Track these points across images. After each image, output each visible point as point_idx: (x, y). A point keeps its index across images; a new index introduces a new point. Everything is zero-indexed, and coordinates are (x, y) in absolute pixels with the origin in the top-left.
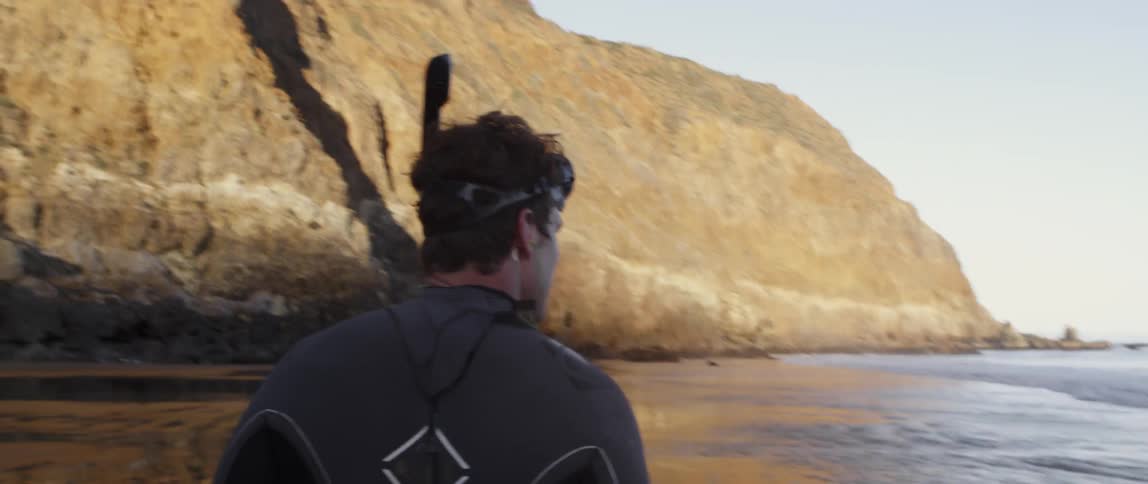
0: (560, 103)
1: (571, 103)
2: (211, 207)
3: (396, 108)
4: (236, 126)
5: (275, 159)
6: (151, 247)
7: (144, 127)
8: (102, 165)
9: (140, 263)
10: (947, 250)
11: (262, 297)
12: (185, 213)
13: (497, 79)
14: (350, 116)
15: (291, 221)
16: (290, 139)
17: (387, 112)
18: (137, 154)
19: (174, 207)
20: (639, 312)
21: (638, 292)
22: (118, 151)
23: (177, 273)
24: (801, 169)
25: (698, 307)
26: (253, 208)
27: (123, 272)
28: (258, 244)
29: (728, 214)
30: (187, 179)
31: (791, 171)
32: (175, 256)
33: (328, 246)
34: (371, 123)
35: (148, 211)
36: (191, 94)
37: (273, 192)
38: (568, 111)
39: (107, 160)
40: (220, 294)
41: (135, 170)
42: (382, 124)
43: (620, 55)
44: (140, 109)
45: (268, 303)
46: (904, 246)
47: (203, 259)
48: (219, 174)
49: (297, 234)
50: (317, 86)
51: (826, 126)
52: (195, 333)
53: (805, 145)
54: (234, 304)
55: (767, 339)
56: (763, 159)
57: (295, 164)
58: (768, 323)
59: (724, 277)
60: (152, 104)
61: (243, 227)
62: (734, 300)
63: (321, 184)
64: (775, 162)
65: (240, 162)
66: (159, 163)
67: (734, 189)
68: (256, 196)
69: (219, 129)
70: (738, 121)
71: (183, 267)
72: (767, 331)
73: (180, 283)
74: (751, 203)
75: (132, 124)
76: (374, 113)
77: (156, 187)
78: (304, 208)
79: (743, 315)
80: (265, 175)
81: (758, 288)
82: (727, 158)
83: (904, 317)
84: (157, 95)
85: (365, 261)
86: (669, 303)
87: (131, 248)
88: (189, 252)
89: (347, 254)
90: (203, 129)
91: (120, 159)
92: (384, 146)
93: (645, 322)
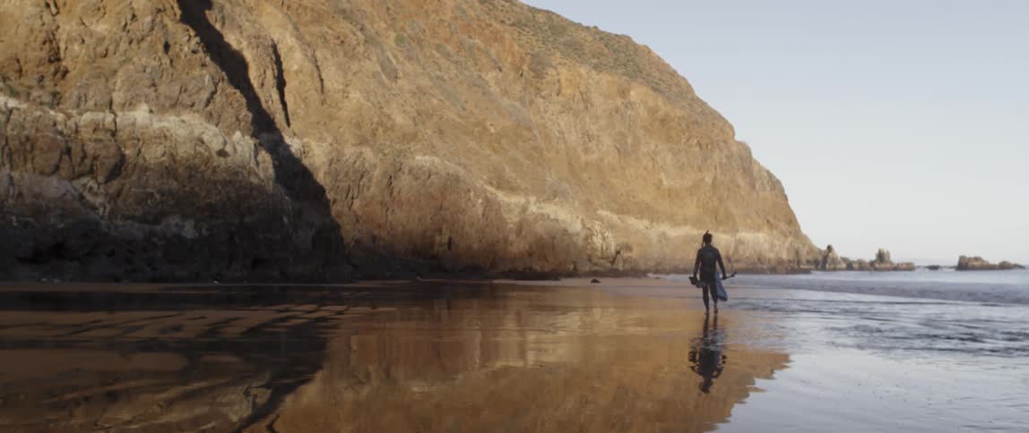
0: (438, 47)
1: (449, 48)
2: (122, 135)
3: (291, 49)
4: (144, 58)
5: (183, 90)
6: (64, 172)
7: (55, 58)
8: (14, 94)
9: (54, 187)
10: (775, 185)
11: (174, 220)
12: (98, 141)
13: (384, 25)
14: (248, 55)
15: (200, 149)
16: (197, 72)
17: (282, 52)
18: (48, 82)
19: (86, 134)
20: (512, 237)
21: (512, 219)
22: (30, 80)
23: (89, 197)
24: (653, 111)
25: (565, 232)
26: (164, 136)
27: (37, 196)
28: (169, 171)
29: (586, 151)
30: (98, 108)
31: (643, 112)
32: (87, 181)
33: (236, 173)
34: (268, 60)
35: (59, 137)
36: (101, 28)
37: (183, 121)
38: (447, 56)
39: (19, 89)
40: (133, 218)
41: (47, 99)
42: (278, 62)
43: (491, 7)
44: (50, 40)
45: (181, 227)
46: (742, 182)
47: (115, 185)
48: (130, 104)
49: (207, 161)
50: (218, 26)
51: (673, 74)
52: (111, 254)
53: (655, 90)
54: (147, 227)
55: (625, 261)
56: (619, 101)
57: (205, 96)
58: (629, 248)
59: (588, 205)
60: (62, 36)
61: (154, 154)
62: (597, 227)
63: (229, 116)
64: (629, 105)
65: (151, 92)
66: (71, 93)
67: (593, 129)
68: (165, 124)
69: (129, 60)
70: (596, 67)
71: (95, 192)
72: (626, 254)
73: (94, 208)
74: (607, 141)
75: (44, 54)
76: (271, 50)
77: (69, 117)
78: (213, 136)
79: (605, 241)
80: (175, 105)
81: (615, 218)
82: (587, 101)
83: (740, 242)
84: (67, 28)
85: (270, 186)
86: (539, 229)
87: (42, 173)
88: (101, 179)
89: (254, 180)
90: (113, 61)
91: (30, 87)
92: (281, 84)
93: (518, 246)
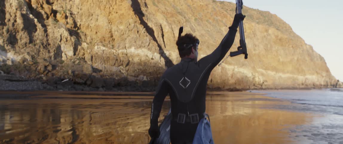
0: (207, 21)
1: (211, 21)
2: (129, 55)
3: (165, 25)
4: (133, 35)
5: (142, 43)
6: (116, 65)
7: (112, 36)
8: (104, 46)
9: (114, 69)
10: (322, 59)
11: (141, 76)
12: (123, 57)
13: (191, 15)
14: (154, 29)
15: (147, 58)
16: (145, 38)
17: (163, 27)
18: (111, 42)
19: (121, 55)
20: (230, 78)
21: (230, 73)
22: (107, 42)
23: (122, 71)
24: (277, 37)
25: (246, 76)
26: (138, 55)
27: (111, 71)
28: (140, 64)
29: (255, 50)
30: (122, 48)
31: (273, 37)
32: (121, 67)
33: (156, 64)
34: (159, 30)
35: (115, 56)
36: (122, 27)
37: (143, 51)
38: (210, 23)
39: (105, 45)
40: (132, 76)
41: (111, 47)
42: (162, 30)
43: (223, 5)
44: (111, 32)
45: (143, 78)
46: (307, 58)
47: (127, 67)
48: (130, 47)
49: (149, 61)
50: (146, 21)
51: (284, 23)
52: (130, 85)
53: (277, 29)
54: (135, 78)
55: (265, 85)
56: (265, 34)
57: (148, 44)
58: (266, 81)
59: (254, 68)
60: (113, 30)
61: (136, 60)
62: (257, 75)
63: (153, 48)
64: (269, 35)
65: (135, 44)
66: (116, 45)
67: (257, 43)
68: (138, 52)
69: (129, 36)
70: (258, 23)
71: (123, 70)
72: (265, 83)
73: (123, 74)
74: (262, 47)
75: (110, 35)
76: (160, 27)
77: (116, 51)
78: (150, 55)
79: (259, 79)
80: (140, 47)
81: (264, 71)
82: (255, 34)
83: (307, 79)
84: (114, 28)
85: (164, 67)
86: (238, 76)
87: (112, 65)
88: (124, 66)
89: (160, 65)
90: (125, 36)
91: (107, 44)
92: (163, 36)
93: (232, 81)
